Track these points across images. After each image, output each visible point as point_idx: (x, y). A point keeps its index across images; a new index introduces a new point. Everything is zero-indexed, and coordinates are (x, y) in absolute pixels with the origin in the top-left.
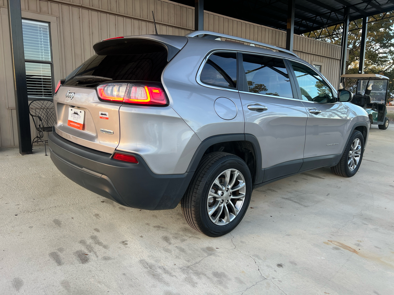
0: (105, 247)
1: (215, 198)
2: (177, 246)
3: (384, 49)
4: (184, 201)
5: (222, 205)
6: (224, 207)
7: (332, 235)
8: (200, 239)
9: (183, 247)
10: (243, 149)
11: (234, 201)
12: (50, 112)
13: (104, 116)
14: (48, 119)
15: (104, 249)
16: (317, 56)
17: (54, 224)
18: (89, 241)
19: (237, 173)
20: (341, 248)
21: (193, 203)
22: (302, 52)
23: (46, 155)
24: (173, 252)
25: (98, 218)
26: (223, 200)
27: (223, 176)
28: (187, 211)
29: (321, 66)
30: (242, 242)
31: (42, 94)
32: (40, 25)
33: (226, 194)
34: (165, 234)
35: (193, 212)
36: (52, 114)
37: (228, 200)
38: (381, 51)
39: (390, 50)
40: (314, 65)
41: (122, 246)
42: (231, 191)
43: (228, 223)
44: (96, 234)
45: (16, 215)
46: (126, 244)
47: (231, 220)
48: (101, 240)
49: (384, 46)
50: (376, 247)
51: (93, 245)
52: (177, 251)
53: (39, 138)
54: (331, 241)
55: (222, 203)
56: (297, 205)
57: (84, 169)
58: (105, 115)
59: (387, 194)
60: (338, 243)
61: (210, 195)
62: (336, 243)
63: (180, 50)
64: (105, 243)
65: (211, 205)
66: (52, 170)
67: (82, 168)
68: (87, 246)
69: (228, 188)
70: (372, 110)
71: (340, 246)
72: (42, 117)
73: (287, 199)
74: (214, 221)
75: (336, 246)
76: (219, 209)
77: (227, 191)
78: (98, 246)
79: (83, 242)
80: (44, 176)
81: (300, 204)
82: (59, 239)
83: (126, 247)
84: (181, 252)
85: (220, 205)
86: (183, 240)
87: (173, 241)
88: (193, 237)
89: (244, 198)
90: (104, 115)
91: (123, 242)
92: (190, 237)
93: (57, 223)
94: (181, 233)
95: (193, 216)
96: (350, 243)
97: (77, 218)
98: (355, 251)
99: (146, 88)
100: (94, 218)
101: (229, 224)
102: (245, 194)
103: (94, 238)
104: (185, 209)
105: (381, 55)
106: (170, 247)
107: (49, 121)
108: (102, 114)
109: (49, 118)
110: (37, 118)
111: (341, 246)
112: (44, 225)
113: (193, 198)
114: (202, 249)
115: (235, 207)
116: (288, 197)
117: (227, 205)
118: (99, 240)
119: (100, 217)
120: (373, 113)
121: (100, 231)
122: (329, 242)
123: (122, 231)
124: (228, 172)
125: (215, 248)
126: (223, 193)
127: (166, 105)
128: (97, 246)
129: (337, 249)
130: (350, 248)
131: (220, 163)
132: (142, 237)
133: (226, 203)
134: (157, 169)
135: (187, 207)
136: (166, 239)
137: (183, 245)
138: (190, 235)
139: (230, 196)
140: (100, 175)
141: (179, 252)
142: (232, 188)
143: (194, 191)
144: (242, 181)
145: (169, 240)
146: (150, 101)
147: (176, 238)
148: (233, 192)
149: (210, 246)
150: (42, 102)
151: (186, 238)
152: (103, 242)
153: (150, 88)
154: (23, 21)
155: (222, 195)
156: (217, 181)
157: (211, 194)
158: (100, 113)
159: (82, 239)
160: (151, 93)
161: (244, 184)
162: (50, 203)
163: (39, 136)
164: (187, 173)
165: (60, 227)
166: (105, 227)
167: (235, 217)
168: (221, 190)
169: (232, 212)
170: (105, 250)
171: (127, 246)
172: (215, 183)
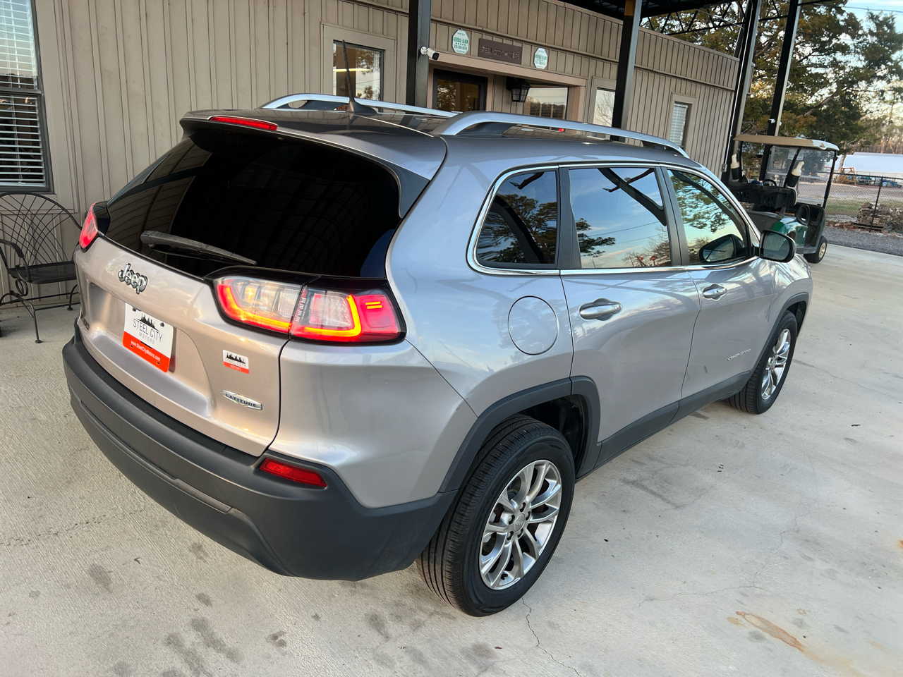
0: (232, 655)
1: (494, 535)
2: (405, 644)
3: (821, 57)
4: (427, 553)
5: (510, 544)
6: (514, 546)
7: (743, 594)
8: (454, 618)
9: (419, 648)
11: (533, 528)
12: (42, 226)
13: (236, 363)
14: (37, 245)
15: (228, 661)
16: (684, 82)
17: (93, 582)
18: (190, 639)
19: (546, 467)
20: (767, 636)
21: (448, 556)
22: (652, 71)
23: (39, 341)
24: (398, 664)
25: (201, 558)
26: (512, 533)
27: (518, 482)
28: (432, 568)
29: (690, 105)
30: (552, 625)
31: (17, 176)
33: (519, 516)
34: (373, 607)
35: (446, 574)
36: (46, 231)
37: (522, 530)
38: (814, 60)
39: (835, 59)
40: (676, 102)
41: (271, 649)
42: (531, 507)
43: (519, 579)
44: (204, 612)
46: (283, 644)
47: (525, 571)
48: (220, 635)
49: (822, 49)
50: (838, 628)
51: (201, 650)
52: (407, 658)
53: (17, 295)
54: (743, 615)
55: (510, 539)
56: (658, 504)
57: (178, 481)
58: (240, 361)
59: (843, 464)
60: (759, 618)
61: (488, 531)
62: (754, 620)
63: (430, 182)
64: (230, 643)
65: (488, 550)
66: (60, 394)
67: (174, 478)
68: (187, 653)
69: (524, 504)
70: (797, 221)
71: (763, 630)
72: (20, 246)
73: (633, 483)
74: (491, 585)
75: (755, 629)
76: (503, 555)
77: (522, 510)
78: (214, 652)
79: (173, 641)
80: (43, 417)
81: (664, 499)
82: (112, 635)
83: (284, 654)
84: (417, 666)
85: (505, 545)
86: (417, 626)
87: (392, 628)
88: (438, 613)
89: (556, 517)
90: (236, 359)
91: (275, 637)
92: (431, 614)
93: (100, 576)
94: (409, 601)
95: (447, 582)
96: (782, 621)
97: (150, 561)
98: (795, 644)
99: (350, 299)
100: (192, 556)
101: (522, 581)
102: (558, 508)
103: (199, 625)
104: (426, 564)
105: (814, 71)
106: (390, 649)
107: (41, 251)
108: (230, 357)
109: (40, 240)
110: (13, 250)
111: (765, 627)
112: (68, 586)
113: (450, 545)
114: (463, 651)
115: (536, 540)
116: (635, 479)
117: (519, 541)
118: (213, 633)
119: (206, 555)
120: (797, 228)
121: (213, 603)
122: (739, 617)
123: (267, 601)
124: (528, 470)
125: (492, 646)
126: (513, 517)
127: (400, 337)
128: (212, 652)
129: (758, 637)
130: (785, 632)
131: (514, 455)
132: (316, 617)
133: (519, 536)
134: (370, 496)
135: (432, 560)
136: (375, 622)
137: (418, 641)
138: (431, 608)
139: (527, 519)
140: (225, 507)
141: (411, 663)
142: (534, 502)
143: (451, 528)
144: (556, 482)
145: (383, 626)
146: (362, 334)
147: (399, 618)
148: (533, 510)
149: (481, 640)
150: (20, 197)
151: (422, 617)
152: (225, 640)
153: (358, 298)
155: (510, 522)
156: (503, 498)
157: (490, 528)
158: (225, 353)
159: (171, 632)
161: (559, 486)
162: (74, 509)
163: (16, 291)
164: (440, 495)
165: (110, 592)
166: (224, 589)
167: (533, 561)
168: (508, 511)
169: (528, 551)
170: (234, 665)
171: (285, 649)
172: (499, 504)
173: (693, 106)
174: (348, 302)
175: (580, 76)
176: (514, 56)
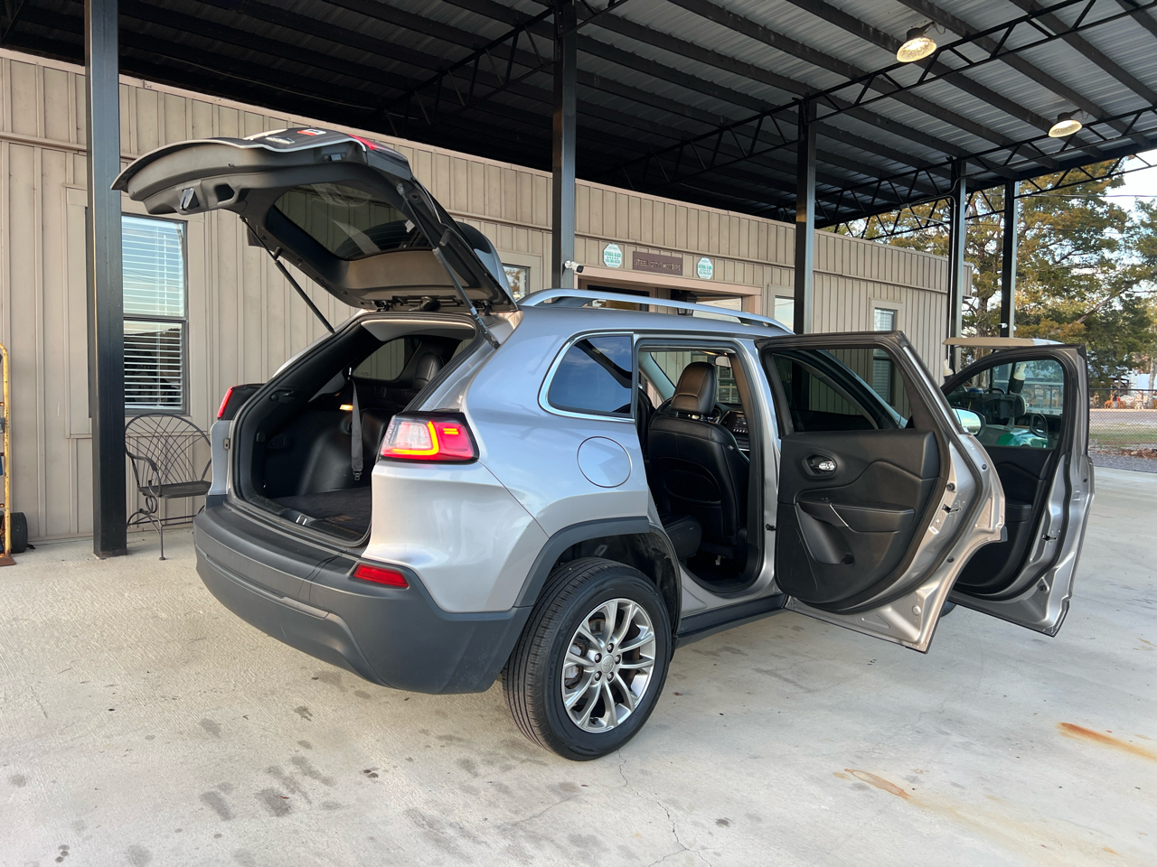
0: (326, 781)
1: (580, 667)
2: (492, 780)
3: (1085, 256)
4: (509, 671)
5: (598, 685)
6: (603, 689)
7: (858, 757)
8: (545, 765)
9: (505, 783)
10: (650, 550)
11: (628, 676)
12: (175, 446)
14: (170, 465)
15: (323, 785)
16: (884, 287)
17: (204, 731)
18: (289, 769)
19: (633, 609)
20: (872, 787)
21: (529, 679)
22: (841, 276)
23: (163, 559)
24: (483, 793)
25: (306, 717)
26: (600, 673)
27: (600, 617)
28: (516, 697)
29: (895, 311)
30: (643, 772)
31: (156, 400)
32: (160, 228)
33: (606, 657)
34: (465, 754)
35: (529, 700)
36: (179, 451)
37: (612, 673)
38: (1076, 260)
39: (1103, 257)
40: (876, 308)
41: (365, 779)
42: (620, 651)
43: (613, 727)
44: (303, 752)
45: (111, 710)
46: (375, 775)
47: (620, 721)
48: (316, 767)
49: (1085, 247)
50: (954, 784)
51: (298, 778)
52: (492, 790)
53: (146, 513)
54: (852, 772)
55: (598, 679)
56: (789, 688)
57: (286, 599)
59: (1021, 661)
60: (868, 774)
61: (570, 660)
62: (862, 776)
64: (325, 773)
65: (572, 686)
66: (181, 599)
67: (282, 597)
68: (286, 779)
69: (612, 645)
70: (1031, 432)
71: (869, 782)
72: (155, 459)
73: (767, 672)
74: (578, 723)
75: (860, 781)
76: (590, 693)
77: (610, 651)
78: (310, 779)
79: (274, 771)
80: (164, 615)
81: (796, 685)
82: (219, 765)
83: (375, 782)
84: (500, 794)
85: (592, 683)
86: (507, 768)
87: (482, 769)
88: (530, 761)
89: (652, 668)
91: (368, 771)
92: (523, 761)
93: (211, 728)
94: (502, 752)
95: (529, 708)
96: (895, 776)
97: (257, 718)
98: (902, 793)
99: (430, 425)
100: (298, 716)
101: (616, 731)
102: (653, 658)
103: (298, 761)
104: (511, 693)
105: (1075, 272)
106: (476, 783)
107: (172, 470)
109: (173, 460)
110: (147, 464)
111: (872, 780)
112: (181, 733)
113: (530, 668)
114: (548, 787)
115: (630, 689)
116: (770, 668)
117: (610, 685)
118: (311, 767)
119: (311, 715)
120: (1034, 441)
121: (314, 748)
122: (846, 773)
123: (365, 747)
124: (611, 607)
125: (579, 784)
126: (600, 655)
127: (473, 460)
128: (308, 778)
129: (861, 787)
130: (893, 785)
131: (593, 585)
132: (410, 759)
133: (609, 680)
134: (448, 600)
135: (516, 688)
136: (467, 765)
137: (506, 779)
138: (524, 757)
139: (617, 663)
140: (324, 614)
141: (496, 792)
142: (623, 645)
143: (531, 651)
144: (647, 628)
145: (474, 768)
146: (438, 454)
147: (490, 763)
148: (624, 653)
149: (569, 780)
150: (157, 419)
151: (513, 762)
152: (320, 770)
153: (437, 425)
154: (125, 219)
155: (598, 661)
156: (584, 628)
157: (571, 658)
159: (272, 765)
160: (440, 434)
161: (653, 633)
162: (189, 681)
163: (146, 509)
164: (515, 609)
165: (218, 737)
166: (325, 738)
167: (629, 712)
168: (595, 648)
169: (622, 702)
170: (326, 788)
171: (376, 779)
172: (579, 633)
173: (899, 312)
174: (428, 428)
175: (753, 285)
176: (675, 267)
